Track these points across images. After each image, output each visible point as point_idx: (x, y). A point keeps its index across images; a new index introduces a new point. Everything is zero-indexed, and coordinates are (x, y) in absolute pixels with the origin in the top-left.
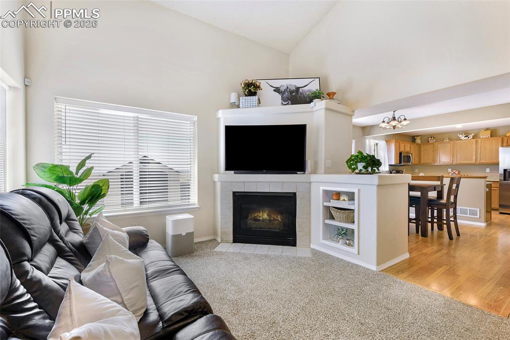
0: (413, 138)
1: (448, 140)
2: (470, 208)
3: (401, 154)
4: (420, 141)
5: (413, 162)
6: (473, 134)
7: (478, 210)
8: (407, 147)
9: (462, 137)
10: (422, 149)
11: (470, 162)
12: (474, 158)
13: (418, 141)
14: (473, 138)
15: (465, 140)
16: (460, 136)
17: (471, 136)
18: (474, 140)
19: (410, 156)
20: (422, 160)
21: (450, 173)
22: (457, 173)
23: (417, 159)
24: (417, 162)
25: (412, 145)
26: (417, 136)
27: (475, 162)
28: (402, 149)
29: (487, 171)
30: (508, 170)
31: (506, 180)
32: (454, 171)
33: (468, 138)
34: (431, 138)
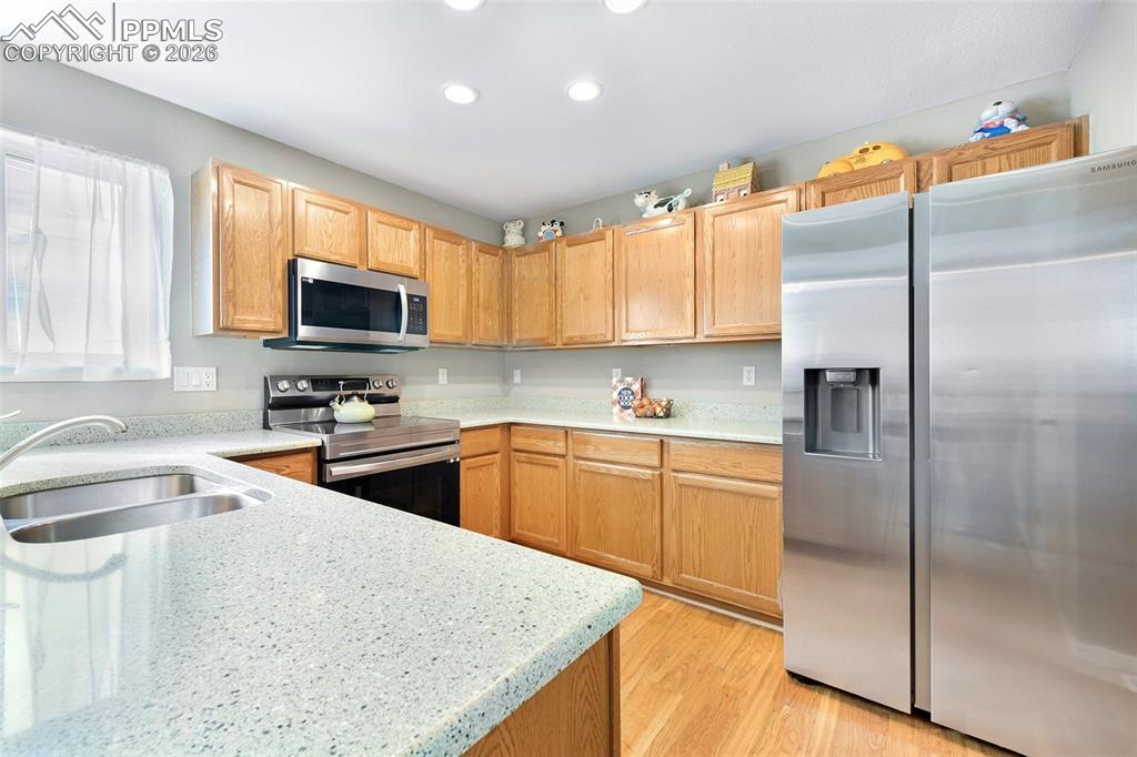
0: (496, 227)
6: (688, 192)
8: (388, 246)
12: (689, 306)
15: (657, 219)
18: (686, 217)
25: (438, 245)
26: (512, 221)
27: (691, 332)
29: (745, 382)
30: (829, 376)
31: (819, 445)
32: (629, 379)
33: (670, 210)
34: (553, 222)
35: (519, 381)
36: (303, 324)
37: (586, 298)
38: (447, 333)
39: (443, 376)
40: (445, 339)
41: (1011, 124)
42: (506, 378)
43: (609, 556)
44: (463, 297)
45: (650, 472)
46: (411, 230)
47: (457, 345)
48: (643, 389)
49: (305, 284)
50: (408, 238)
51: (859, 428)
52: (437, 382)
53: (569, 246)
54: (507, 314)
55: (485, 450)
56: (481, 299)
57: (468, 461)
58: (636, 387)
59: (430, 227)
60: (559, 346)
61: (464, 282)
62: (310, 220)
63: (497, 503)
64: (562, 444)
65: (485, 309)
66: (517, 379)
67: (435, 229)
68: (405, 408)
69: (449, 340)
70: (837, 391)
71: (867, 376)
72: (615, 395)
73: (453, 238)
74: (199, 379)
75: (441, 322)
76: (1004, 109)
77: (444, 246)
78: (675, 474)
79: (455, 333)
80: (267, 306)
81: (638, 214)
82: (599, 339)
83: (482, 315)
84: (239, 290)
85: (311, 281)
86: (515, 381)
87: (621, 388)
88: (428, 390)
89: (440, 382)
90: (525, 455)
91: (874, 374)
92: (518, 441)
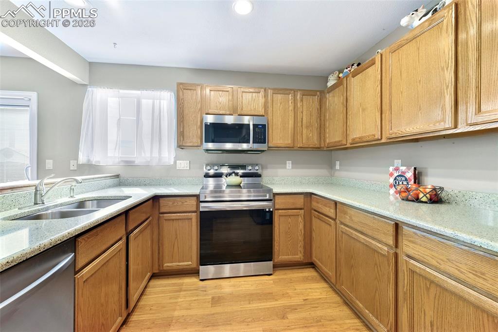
32: (404, 168)
33: (433, 14)
35: (339, 168)
36: (205, 142)
37: (364, 110)
38: (281, 142)
39: (289, 164)
40: (279, 145)
42: (331, 166)
43: (358, 302)
44: (291, 122)
45: (386, 249)
46: (259, 93)
47: (290, 149)
48: (416, 176)
49: (206, 125)
50: (259, 97)
52: (285, 168)
53: (353, 77)
54: (322, 129)
55: (293, 207)
56: (304, 121)
57: (280, 211)
58: (410, 174)
59: (270, 89)
60: (348, 145)
61: (292, 114)
62: (212, 98)
63: (301, 238)
64: (333, 211)
65: (307, 127)
66: (338, 167)
67: (274, 89)
68: (265, 180)
69: (283, 146)
72: (392, 180)
73: (285, 91)
74: (183, 165)
75: (277, 137)
77: (279, 97)
78: (408, 259)
79: (286, 142)
80: (195, 136)
82: (371, 138)
83: (305, 131)
84: (185, 131)
85: (209, 124)
86: (336, 168)
87: (396, 174)
88: (281, 172)
89: (288, 167)
90: (317, 213)
92: (315, 205)
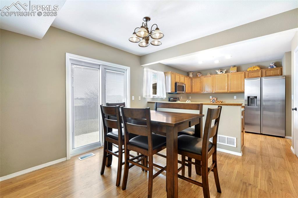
0: (187, 73)
1: (209, 75)
2: (228, 137)
3: (176, 84)
4: (192, 75)
5: (187, 91)
6: (226, 70)
7: (235, 139)
8: (182, 79)
9: (219, 72)
10: (193, 81)
11: (224, 91)
12: (226, 88)
13: (191, 75)
14: (226, 72)
15: (220, 74)
16: (217, 71)
17: (224, 72)
18: (226, 74)
19: (183, 86)
20: (193, 90)
21: (211, 99)
22: (215, 99)
23: (190, 89)
24: (189, 91)
25: (185, 78)
26: (190, 72)
27: (227, 91)
28: (177, 80)
29: (234, 98)
30: (251, 97)
31: (249, 105)
32: (214, 98)
33: (223, 73)
34: (199, 73)
41: (274, 66)
46: (183, 76)
48: (216, 99)
51: (254, 103)
60: (202, 93)
66: (190, 98)
70: (252, 99)
71: (255, 97)
76: (273, 64)
81: (217, 73)
82: (210, 92)
91: (256, 97)
